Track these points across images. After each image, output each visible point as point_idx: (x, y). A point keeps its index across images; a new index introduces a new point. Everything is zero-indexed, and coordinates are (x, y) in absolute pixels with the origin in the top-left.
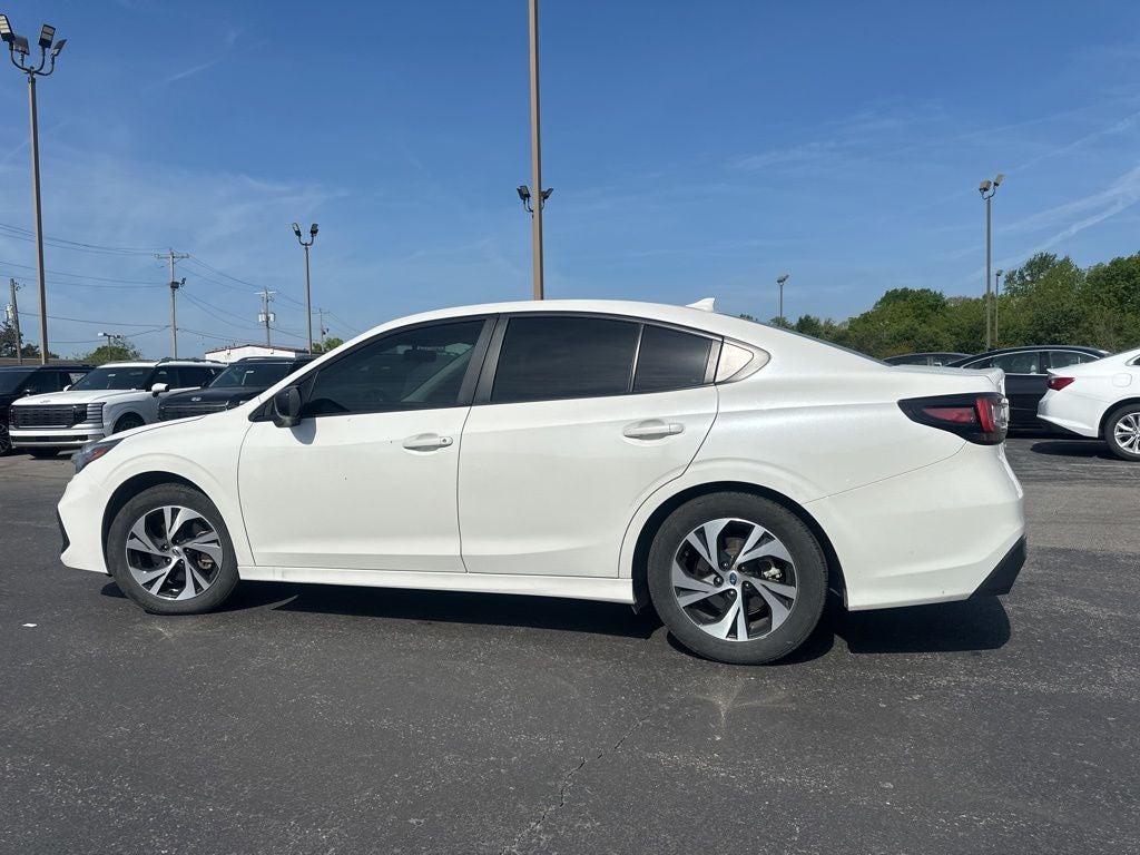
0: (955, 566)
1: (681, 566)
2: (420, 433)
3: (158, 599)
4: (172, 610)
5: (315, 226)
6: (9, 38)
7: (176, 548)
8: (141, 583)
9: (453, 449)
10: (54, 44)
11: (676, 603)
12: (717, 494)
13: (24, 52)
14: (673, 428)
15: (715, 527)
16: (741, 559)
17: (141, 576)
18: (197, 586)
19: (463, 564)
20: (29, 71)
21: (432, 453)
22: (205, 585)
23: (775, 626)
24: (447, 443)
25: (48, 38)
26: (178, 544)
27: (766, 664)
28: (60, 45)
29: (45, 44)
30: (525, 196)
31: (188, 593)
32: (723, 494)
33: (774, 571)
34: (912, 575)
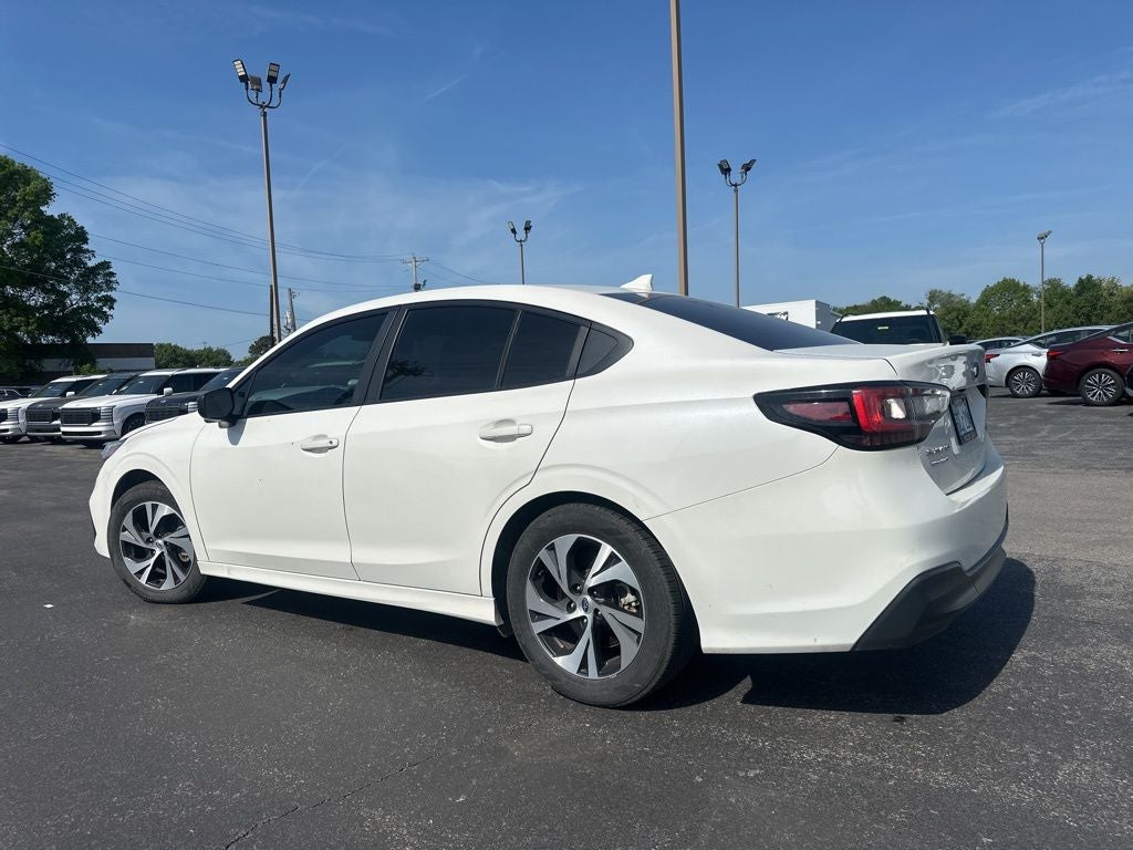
0: (824, 607)
1: (536, 586)
2: (316, 434)
3: (145, 588)
4: (156, 599)
5: (528, 222)
6: (244, 79)
7: (160, 541)
8: (133, 573)
9: (339, 450)
10: (280, 80)
11: (529, 628)
12: (566, 506)
13: (258, 90)
14: (526, 429)
15: (565, 543)
16: (591, 582)
17: (132, 566)
18: (176, 578)
19: (354, 571)
20: (262, 106)
21: (323, 455)
22: (182, 577)
23: (624, 665)
24: (334, 444)
25: (274, 74)
26: (160, 538)
27: (619, 708)
28: (285, 81)
29: (272, 80)
30: (726, 170)
31: (168, 585)
32: (572, 505)
33: (630, 598)
34: (773, 615)
